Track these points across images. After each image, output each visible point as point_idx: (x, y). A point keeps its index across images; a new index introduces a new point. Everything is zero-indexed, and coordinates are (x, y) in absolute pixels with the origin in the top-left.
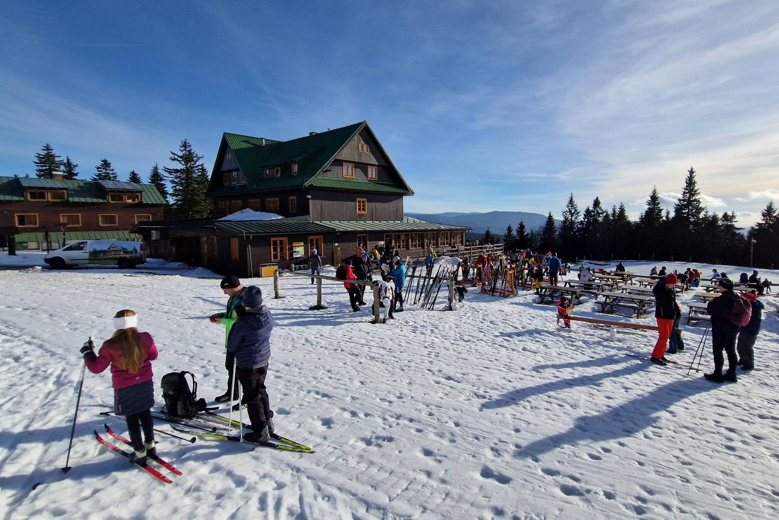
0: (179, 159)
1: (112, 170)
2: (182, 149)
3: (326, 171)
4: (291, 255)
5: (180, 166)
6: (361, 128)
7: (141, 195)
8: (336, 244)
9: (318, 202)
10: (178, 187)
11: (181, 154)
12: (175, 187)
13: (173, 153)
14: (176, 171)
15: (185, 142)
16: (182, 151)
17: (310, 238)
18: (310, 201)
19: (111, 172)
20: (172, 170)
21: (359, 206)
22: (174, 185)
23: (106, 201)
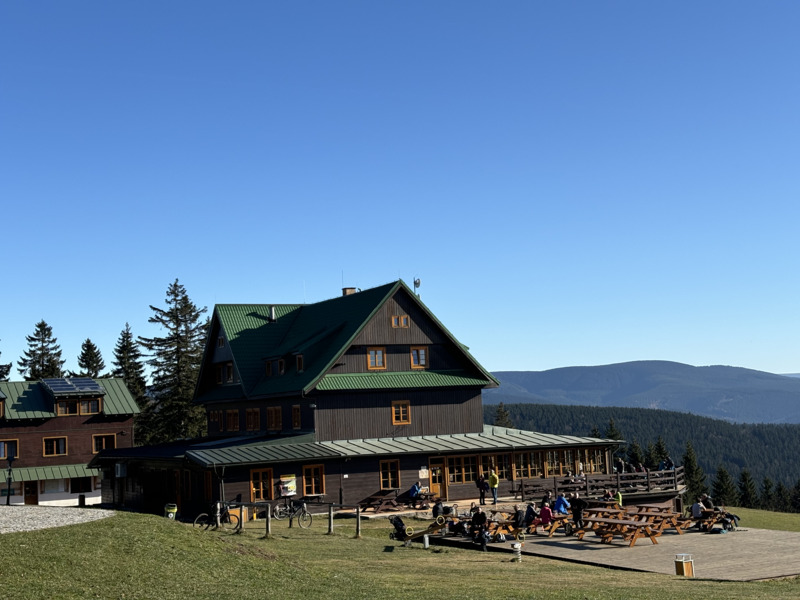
0: (164, 318)
1: (54, 341)
2: (170, 299)
3: (337, 365)
4: (278, 491)
5: (164, 332)
6: (395, 289)
7: (103, 400)
8: (346, 476)
9: (328, 412)
10: (162, 373)
11: (166, 309)
12: (157, 372)
13: (154, 309)
14: (159, 341)
15: (175, 285)
16: (170, 303)
17: (305, 467)
18: (316, 411)
19: (51, 346)
20: (151, 341)
21: (397, 413)
22: (156, 369)
23: (53, 415)
